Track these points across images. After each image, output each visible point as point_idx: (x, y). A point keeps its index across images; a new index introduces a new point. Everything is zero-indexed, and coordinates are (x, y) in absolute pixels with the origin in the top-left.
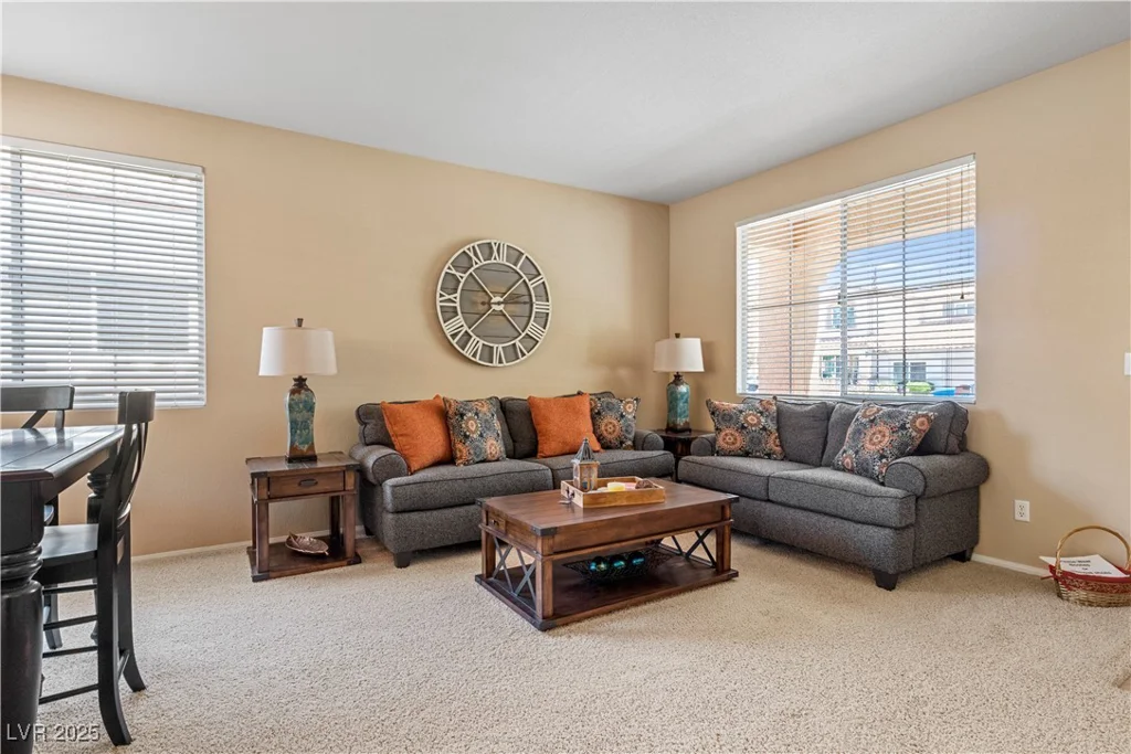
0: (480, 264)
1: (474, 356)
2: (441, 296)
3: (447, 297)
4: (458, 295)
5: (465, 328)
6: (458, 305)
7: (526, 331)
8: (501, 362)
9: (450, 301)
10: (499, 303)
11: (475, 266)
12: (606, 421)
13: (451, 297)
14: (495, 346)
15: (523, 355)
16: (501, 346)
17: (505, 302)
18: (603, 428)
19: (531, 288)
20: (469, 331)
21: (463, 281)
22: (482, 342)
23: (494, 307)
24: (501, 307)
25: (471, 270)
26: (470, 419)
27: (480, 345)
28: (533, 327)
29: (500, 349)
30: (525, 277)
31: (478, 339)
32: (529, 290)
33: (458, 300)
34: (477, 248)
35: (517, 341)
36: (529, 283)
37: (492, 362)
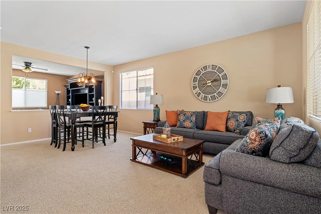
0: (203, 72)
1: (202, 99)
2: (193, 83)
3: (194, 83)
4: (197, 82)
5: (199, 91)
6: (197, 85)
7: (219, 90)
8: (210, 100)
9: (195, 84)
10: (209, 83)
11: (202, 73)
12: (231, 121)
13: (195, 83)
14: (208, 96)
15: (218, 98)
16: (210, 96)
17: (211, 82)
18: (229, 124)
19: (220, 76)
20: (200, 92)
21: (198, 78)
22: (204, 95)
23: (208, 84)
24: (210, 84)
25: (201, 75)
26: (181, 116)
27: (203, 96)
28: (221, 89)
29: (210, 97)
30: (218, 73)
31: (203, 94)
32: (220, 77)
33: (197, 84)
34: (202, 68)
35: (215, 94)
36: (220, 75)
37: (207, 101)
